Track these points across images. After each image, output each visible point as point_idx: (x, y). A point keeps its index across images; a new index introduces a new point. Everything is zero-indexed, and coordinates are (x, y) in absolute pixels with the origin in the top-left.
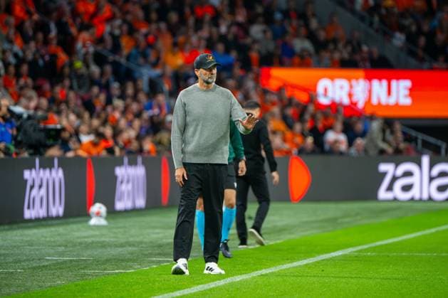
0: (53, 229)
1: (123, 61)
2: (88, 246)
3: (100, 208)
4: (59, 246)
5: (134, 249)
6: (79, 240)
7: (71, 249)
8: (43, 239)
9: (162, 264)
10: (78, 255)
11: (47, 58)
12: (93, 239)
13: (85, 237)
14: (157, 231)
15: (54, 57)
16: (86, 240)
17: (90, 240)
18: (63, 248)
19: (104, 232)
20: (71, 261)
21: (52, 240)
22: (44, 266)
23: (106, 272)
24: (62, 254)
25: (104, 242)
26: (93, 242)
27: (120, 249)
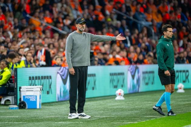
0: (98, 102)
1: (131, 18)
2: (114, 110)
3: (121, 91)
4: (101, 110)
5: (138, 111)
6: (110, 107)
7: (107, 112)
8: (93, 107)
9: (152, 119)
10: (110, 115)
11: (94, 17)
12: (117, 107)
13: (113, 106)
14: (149, 102)
15: (97, 16)
16: (114, 107)
17: (115, 107)
18: (103, 111)
19: (123, 103)
20: (106, 118)
21: (97, 107)
22: (93, 120)
23: (123, 123)
24: (102, 115)
25: (123, 108)
26: (117, 108)
27: (131, 112)
